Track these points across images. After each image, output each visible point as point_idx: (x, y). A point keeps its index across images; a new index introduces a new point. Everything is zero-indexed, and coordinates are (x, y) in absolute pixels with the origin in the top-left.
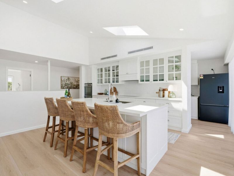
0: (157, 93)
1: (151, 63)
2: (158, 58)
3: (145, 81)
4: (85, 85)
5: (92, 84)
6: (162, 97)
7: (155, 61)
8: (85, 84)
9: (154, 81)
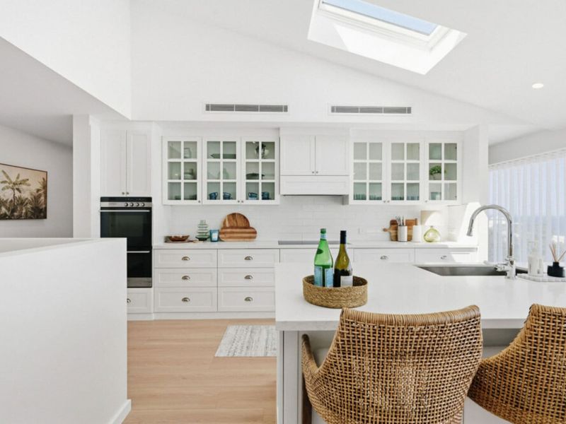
0: (385, 230)
1: (387, 152)
2: (406, 141)
3: (368, 197)
4: (106, 204)
5: (149, 200)
6: (406, 239)
7: (397, 148)
8: (103, 199)
9: (394, 199)
